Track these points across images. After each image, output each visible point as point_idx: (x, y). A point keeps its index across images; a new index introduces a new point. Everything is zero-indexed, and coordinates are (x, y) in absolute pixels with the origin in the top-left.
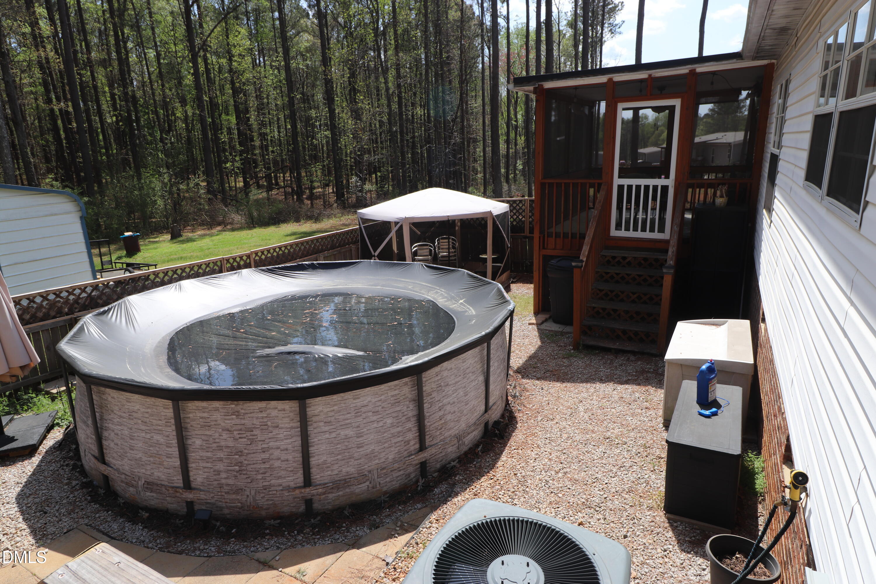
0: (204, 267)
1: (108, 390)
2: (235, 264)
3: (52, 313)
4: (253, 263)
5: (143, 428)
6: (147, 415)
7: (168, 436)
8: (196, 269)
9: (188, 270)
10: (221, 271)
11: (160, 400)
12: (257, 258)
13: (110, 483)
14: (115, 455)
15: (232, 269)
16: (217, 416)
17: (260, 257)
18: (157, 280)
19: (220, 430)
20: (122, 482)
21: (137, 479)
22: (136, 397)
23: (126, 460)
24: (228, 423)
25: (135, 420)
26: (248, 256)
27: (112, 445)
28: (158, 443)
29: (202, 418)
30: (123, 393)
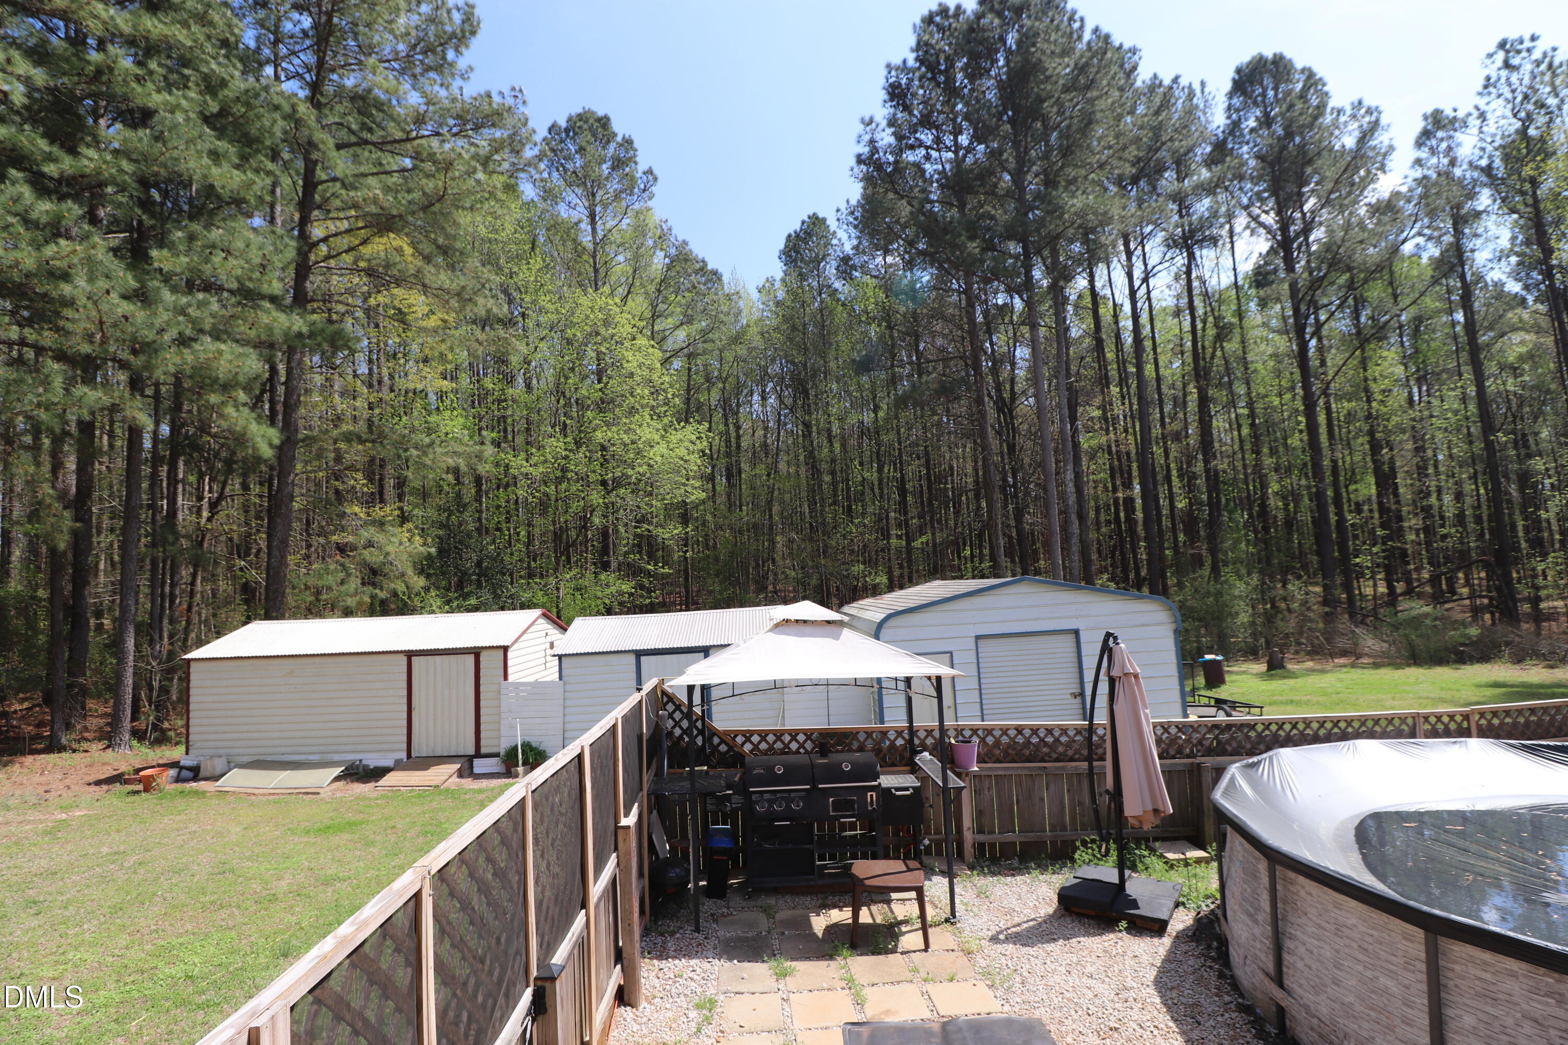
0: (1383, 723)
1: (1301, 879)
2: (1440, 726)
3: (1172, 752)
4: (1474, 730)
5: (1361, 957)
6: (1370, 939)
7: (1407, 987)
8: (1370, 724)
9: (1356, 724)
10: (1413, 735)
11: (1398, 921)
12: (1483, 722)
13: (1288, 1023)
14: (1303, 982)
15: (1434, 734)
16: (1510, 985)
17: (1489, 721)
18: (1308, 731)
19: (1519, 1015)
20: (1312, 1029)
21: (1341, 1036)
22: (1353, 903)
23: (1323, 997)
24: (1538, 1007)
25: (1347, 942)
26: (1466, 717)
27: (1300, 965)
28: (1386, 991)
29: (1480, 979)
30: (1330, 891)
